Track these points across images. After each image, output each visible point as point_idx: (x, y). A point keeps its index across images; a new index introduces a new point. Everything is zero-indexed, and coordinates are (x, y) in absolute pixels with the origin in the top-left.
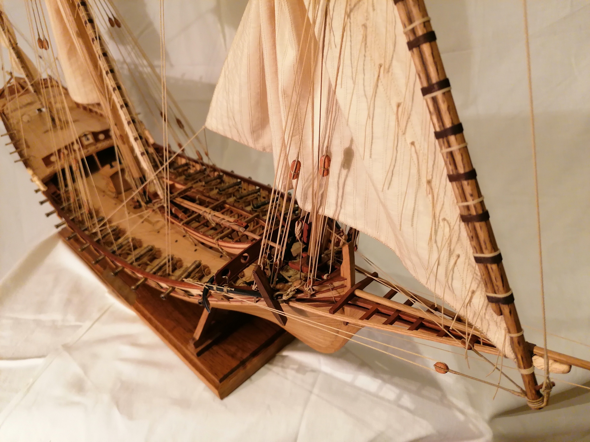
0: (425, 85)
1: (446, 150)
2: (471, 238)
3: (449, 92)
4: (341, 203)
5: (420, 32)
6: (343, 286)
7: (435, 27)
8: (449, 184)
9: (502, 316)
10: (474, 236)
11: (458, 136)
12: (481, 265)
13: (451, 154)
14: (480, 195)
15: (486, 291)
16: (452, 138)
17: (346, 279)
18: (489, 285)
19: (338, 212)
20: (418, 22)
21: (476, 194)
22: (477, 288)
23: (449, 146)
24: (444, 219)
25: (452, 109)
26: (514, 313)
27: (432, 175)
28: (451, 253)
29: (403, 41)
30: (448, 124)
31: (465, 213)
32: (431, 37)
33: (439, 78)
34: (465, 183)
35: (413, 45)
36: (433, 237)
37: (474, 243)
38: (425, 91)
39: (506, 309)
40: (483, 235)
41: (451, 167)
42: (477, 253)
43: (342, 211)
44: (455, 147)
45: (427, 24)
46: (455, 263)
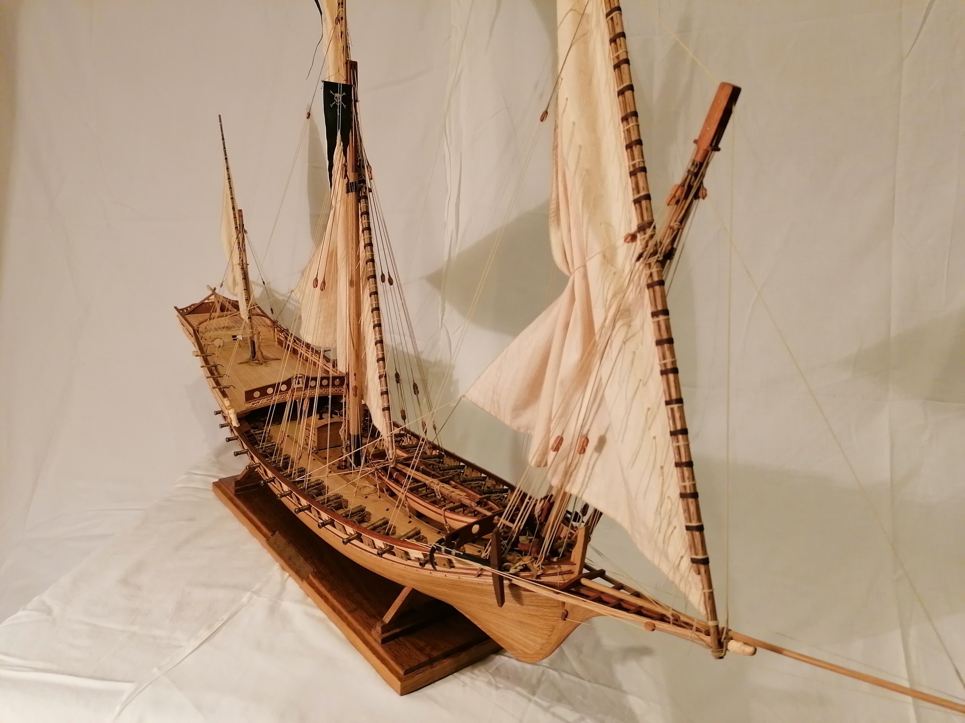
0: (668, 399)
1: (675, 444)
2: (685, 511)
3: (682, 407)
4: (587, 483)
5: (669, 366)
6: (570, 572)
7: (679, 366)
8: (675, 468)
9: (700, 576)
10: (687, 510)
11: (684, 436)
12: (689, 532)
13: (678, 447)
14: (693, 479)
15: (691, 555)
16: (680, 437)
17: (575, 564)
18: (693, 550)
19: (582, 490)
20: (669, 360)
21: (691, 479)
22: (685, 554)
23: (678, 441)
24: (669, 497)
25: (682, 418)
26: (708, 572)
27: (665, 463)
28: (669, 524)
29: (657, 369)
30: (679, 427)
31: (683, 491)
32: (675, 371)
33: (676, 396)
34: (685, 469)
35: (664, 373)
36: (659, 510)
37: (686, 515)
38: (668, 403)
39: (702, 568)
40: (692, 508)
41: (677, 457)
42: (687, 522)
43: (587, 490)
44: (682, 443)
45: (674, 363)
46: (672, 533)
